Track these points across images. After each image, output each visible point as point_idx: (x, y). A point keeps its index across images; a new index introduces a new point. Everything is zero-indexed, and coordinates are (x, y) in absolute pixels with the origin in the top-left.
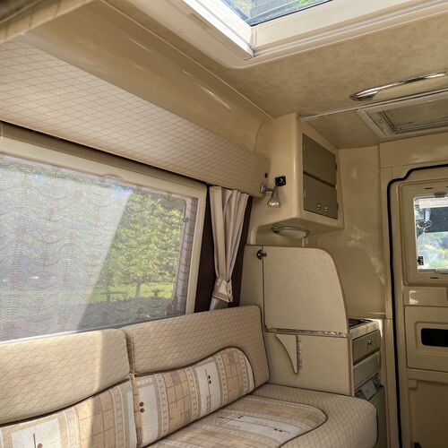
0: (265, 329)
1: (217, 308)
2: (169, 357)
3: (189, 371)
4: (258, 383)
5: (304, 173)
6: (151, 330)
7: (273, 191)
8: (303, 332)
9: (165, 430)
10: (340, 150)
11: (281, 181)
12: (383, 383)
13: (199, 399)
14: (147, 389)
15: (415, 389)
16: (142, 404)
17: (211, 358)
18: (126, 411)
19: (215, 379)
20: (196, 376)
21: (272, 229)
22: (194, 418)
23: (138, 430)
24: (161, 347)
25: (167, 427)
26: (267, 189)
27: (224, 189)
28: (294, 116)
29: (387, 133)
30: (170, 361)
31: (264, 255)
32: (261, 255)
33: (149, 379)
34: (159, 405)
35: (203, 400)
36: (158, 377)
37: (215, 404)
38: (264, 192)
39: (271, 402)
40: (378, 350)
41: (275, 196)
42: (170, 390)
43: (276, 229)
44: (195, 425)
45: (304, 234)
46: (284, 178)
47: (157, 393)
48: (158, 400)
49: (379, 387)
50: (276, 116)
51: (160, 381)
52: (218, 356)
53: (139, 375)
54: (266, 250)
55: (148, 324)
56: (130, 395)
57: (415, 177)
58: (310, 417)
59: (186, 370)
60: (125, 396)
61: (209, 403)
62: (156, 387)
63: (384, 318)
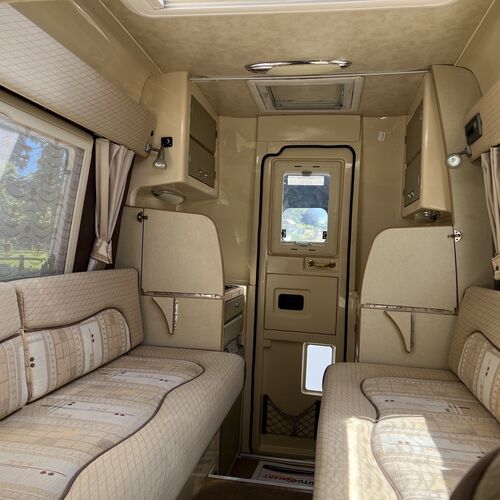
0: (142, 292)
1: (96, 269)
2: (58, 314)
3: (74, 329)
4: (134, 344)
5: (191, 136)
6: (39, 285)
7: (159, 151)
8: (180, 294)
9: (54, 385)
10: (221, 117)
11: (167, 142)
12: (243, 344)
13: (84, 356)
14: (37, 344)
15: (268, 348)
16: (32, 359)
17: (93, 318)
18: (19, 365)
19: (97, 337)
20: (81, 334)
21: (152, 191)
22: (78, 374)
23: (29, 384)
24: (49, 303)
25: (55, 382)
26: (152, 149)
27: (112, 143)
28: (184, 75)
29: (268, 107)
30: (58, 317)
31: (145, 218)
32: (142, 218)
33: (38, 335)
34: (48, 361)
35: (87, 358)
36: (47, 333)
37: (97, 362)
38: (149, 152)
39: (149, 360)
40: (241, 313)
41: (161, 157)
42: (58, 347)
43: (156, 191)
44: (79, 382)
45: (181, 200)
46: (171, 139)
47: (46, 348)
48: (47, 355)
49: (240, 347)
50: (165, 72)
51: (49, 337)
52: (100, 316)
53: (28, 330)
54: (147, 212)
55: (36, 280)
56: (21, 349)
57: (287, 154)
58: (189, 369)
59: (71, 327)
60: (17, 351)
61: (92, 361)
62: (45, 342)
63: (248, 285)
